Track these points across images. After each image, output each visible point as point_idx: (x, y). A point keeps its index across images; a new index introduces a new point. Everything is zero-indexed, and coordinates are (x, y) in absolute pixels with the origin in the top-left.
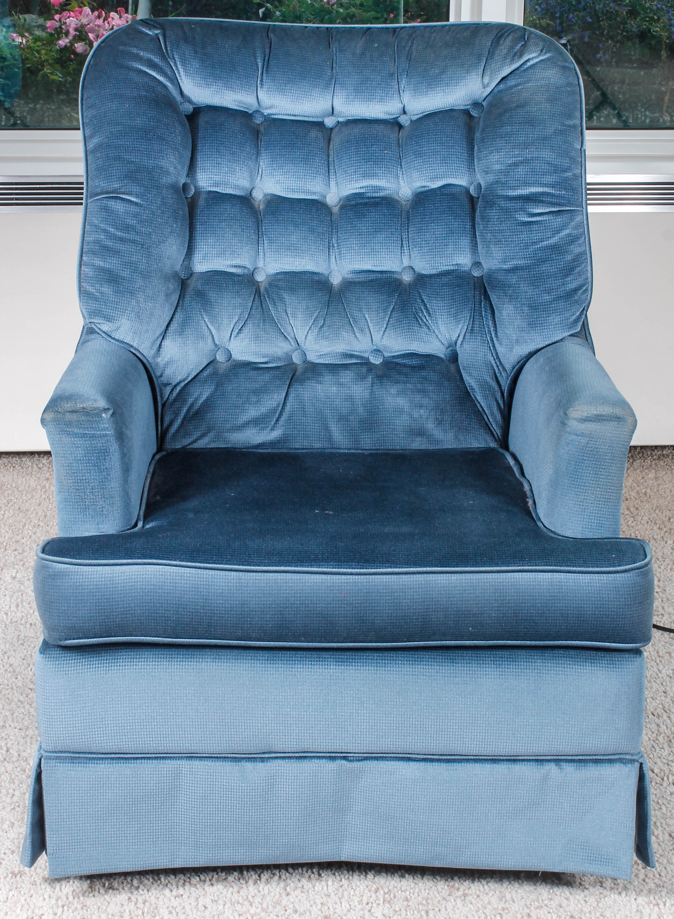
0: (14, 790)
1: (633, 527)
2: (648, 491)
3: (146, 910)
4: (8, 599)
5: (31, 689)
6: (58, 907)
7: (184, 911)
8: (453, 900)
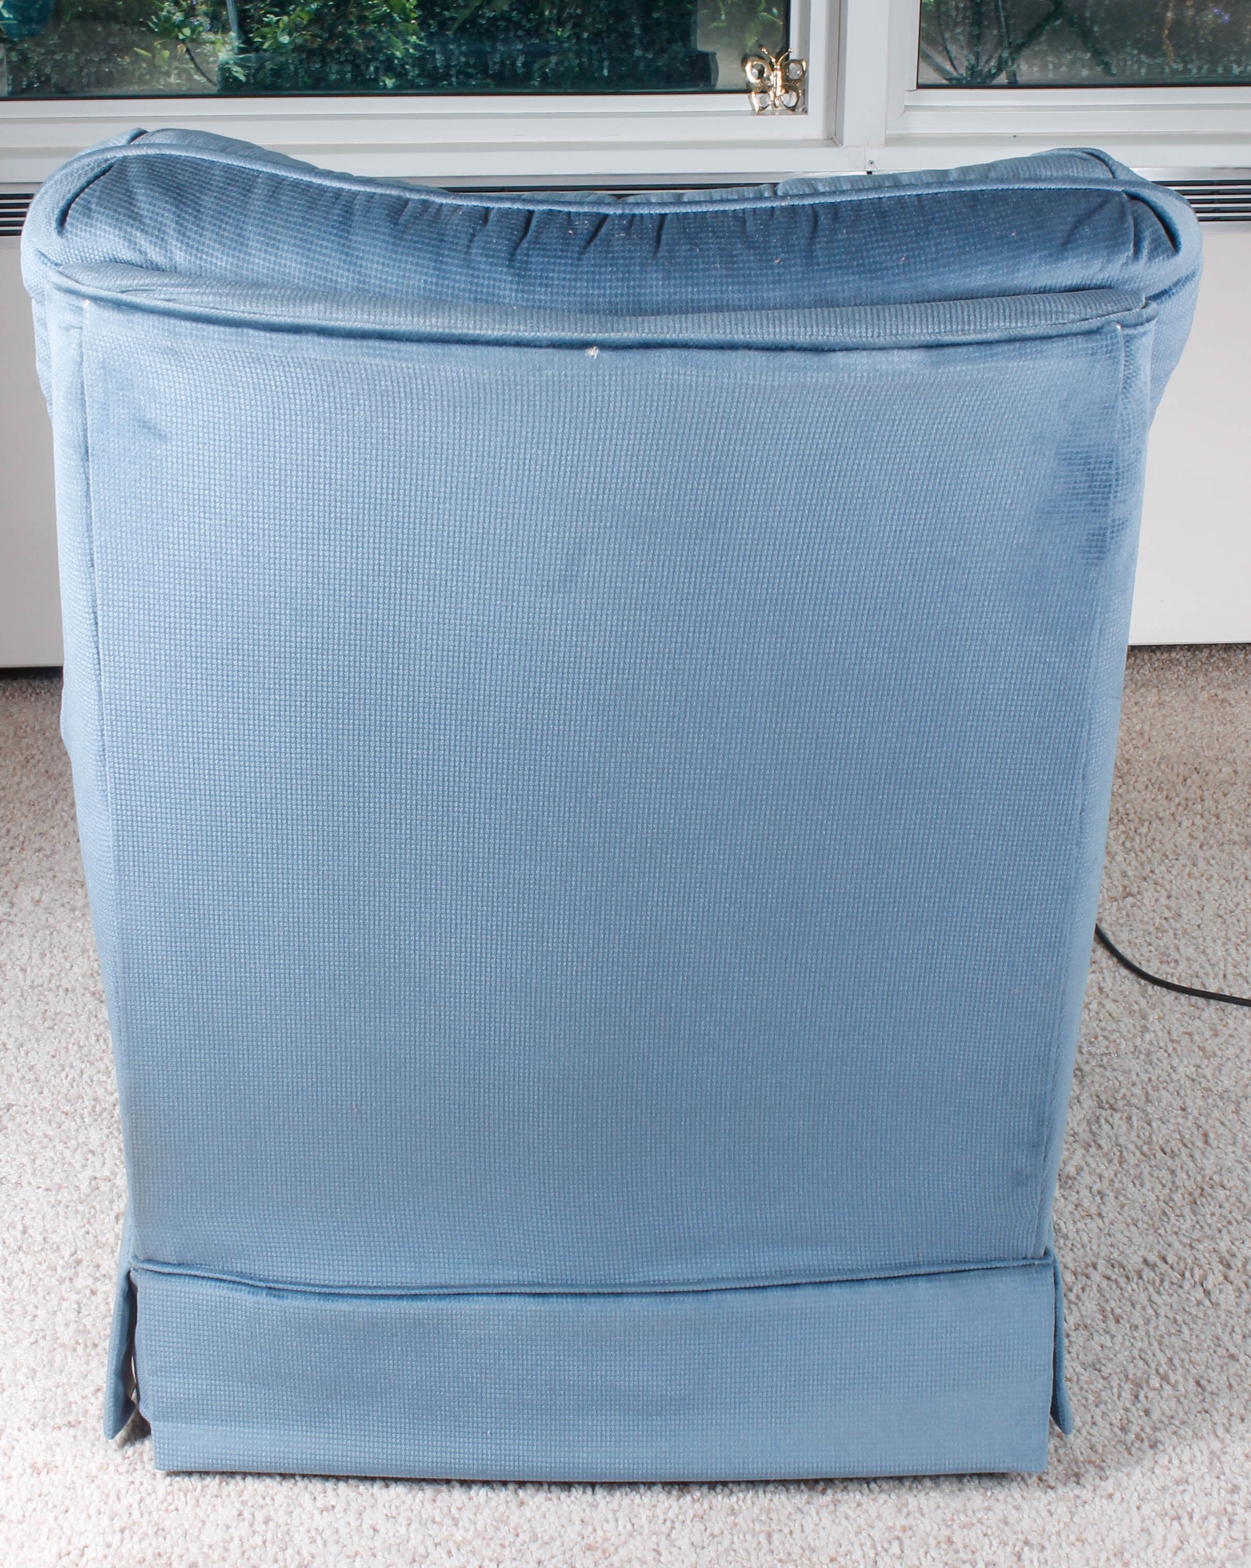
0: (37, 1307)
1: (1120, 795)
2: (1146, 728)
3: (269, 1536)
4: (27, 942)
5: (67, 1114)
6: (114, 1531)
7: (336, 1538)
8: (814, 1514)
